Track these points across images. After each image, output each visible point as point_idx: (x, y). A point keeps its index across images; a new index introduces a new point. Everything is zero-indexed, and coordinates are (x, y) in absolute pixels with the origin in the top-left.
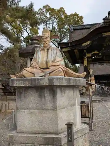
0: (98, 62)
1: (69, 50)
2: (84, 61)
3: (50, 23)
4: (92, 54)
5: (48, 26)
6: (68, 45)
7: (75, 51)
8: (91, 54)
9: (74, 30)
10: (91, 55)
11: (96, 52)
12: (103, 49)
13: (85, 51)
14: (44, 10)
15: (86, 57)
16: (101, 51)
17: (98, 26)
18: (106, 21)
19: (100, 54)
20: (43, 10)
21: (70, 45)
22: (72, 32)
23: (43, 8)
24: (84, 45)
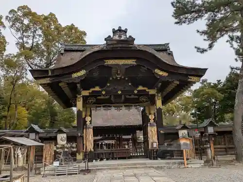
0: (104, 105)
1: (48, 82)
2: (78, 103)
3: (29, 36)
4: (90, 91)
5: (25, 39)
6: (48, 73)
7: (60, 85)
8: (88, 91)
9: (66, 51)
10: (89, 93)
11: (97, 89)
12: (108, 85)
13: (78, 85)
14: (20, 13)
15: (82, 95)
16: (104, 88)
17: (96, 49)
18: (109, 42)
19: (104, 93)
20: (18, 13)
21: (50, 74)
22: (62, 54)
23: (18, 9)
24: (75, 75)
